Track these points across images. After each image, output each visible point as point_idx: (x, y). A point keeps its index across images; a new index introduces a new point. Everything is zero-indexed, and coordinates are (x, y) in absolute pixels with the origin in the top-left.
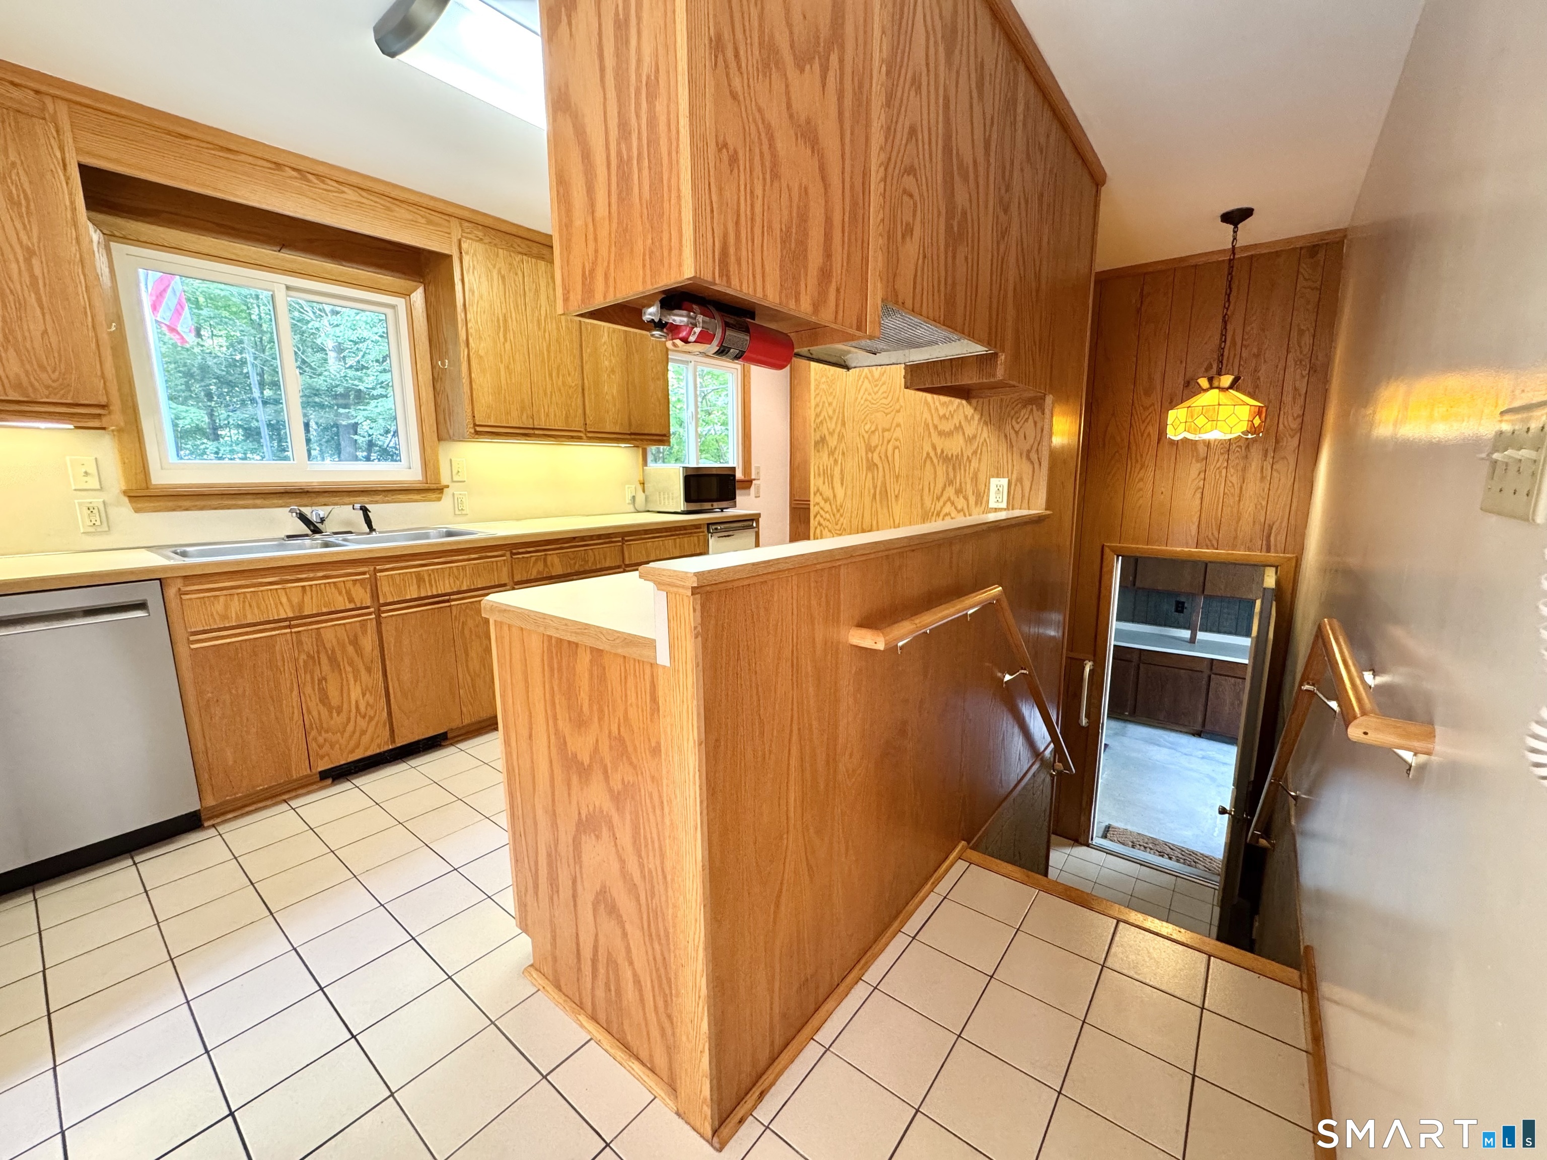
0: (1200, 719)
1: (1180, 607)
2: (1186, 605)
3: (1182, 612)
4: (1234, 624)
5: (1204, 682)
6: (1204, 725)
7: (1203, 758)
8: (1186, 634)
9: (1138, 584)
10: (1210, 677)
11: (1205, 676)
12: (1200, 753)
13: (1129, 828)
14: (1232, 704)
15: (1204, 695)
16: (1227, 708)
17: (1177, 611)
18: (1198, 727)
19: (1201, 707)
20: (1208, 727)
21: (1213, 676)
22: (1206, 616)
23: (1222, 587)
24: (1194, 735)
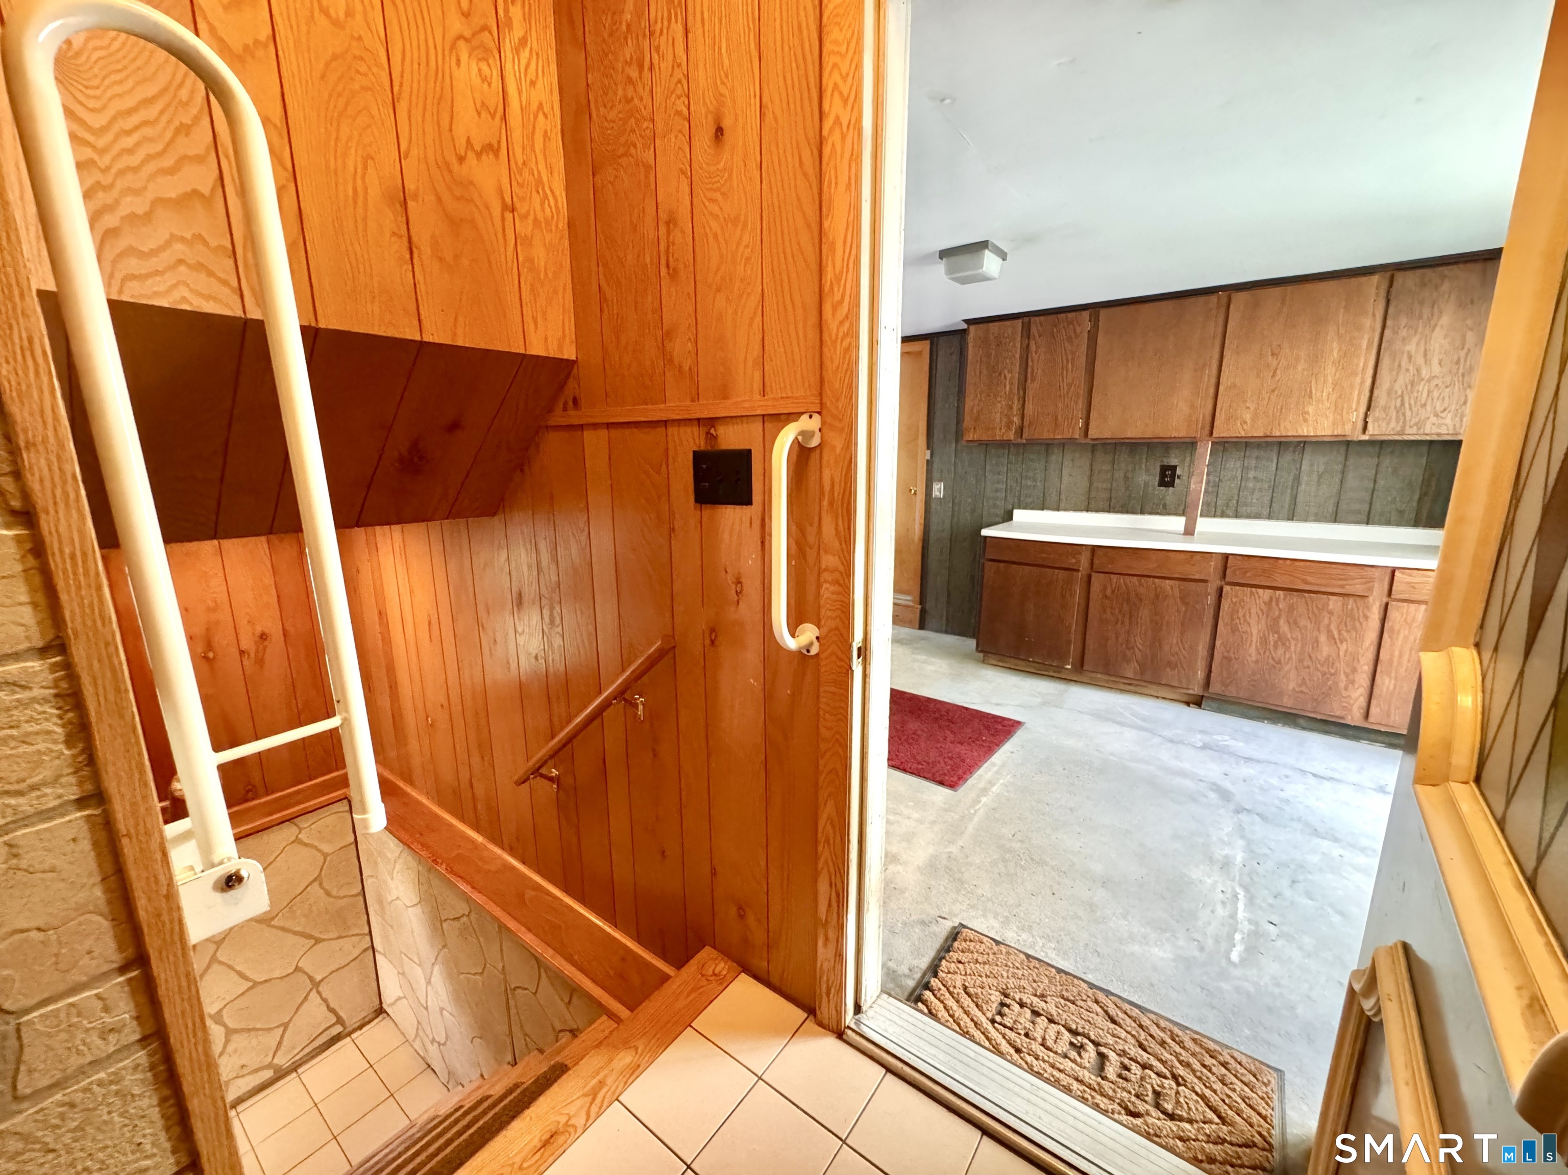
0: (1200, 675)
1: (1168, 476)
2: (1178, 472)
3: (1171, 484)
4: (1267, 500)
5: (1210, 600)
6: (1207, 683)
7: (1205, 747)
8: (1177, 523)
9: (1093, 433)
10: (1220, 591)
11: (1212, 588)
12: (1198, 739)
13: (1010, 936)
14: (1264, 641)
15: (1208, 630)
16: (1253, 651)
17: (1163, 483)
18: (1196, 690)
19: (1202, 650)
20: (1216, 687)
21: (1227, 588)
22: (1214, 487)
23: (1248, 417)
24: (1188, 704)
